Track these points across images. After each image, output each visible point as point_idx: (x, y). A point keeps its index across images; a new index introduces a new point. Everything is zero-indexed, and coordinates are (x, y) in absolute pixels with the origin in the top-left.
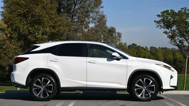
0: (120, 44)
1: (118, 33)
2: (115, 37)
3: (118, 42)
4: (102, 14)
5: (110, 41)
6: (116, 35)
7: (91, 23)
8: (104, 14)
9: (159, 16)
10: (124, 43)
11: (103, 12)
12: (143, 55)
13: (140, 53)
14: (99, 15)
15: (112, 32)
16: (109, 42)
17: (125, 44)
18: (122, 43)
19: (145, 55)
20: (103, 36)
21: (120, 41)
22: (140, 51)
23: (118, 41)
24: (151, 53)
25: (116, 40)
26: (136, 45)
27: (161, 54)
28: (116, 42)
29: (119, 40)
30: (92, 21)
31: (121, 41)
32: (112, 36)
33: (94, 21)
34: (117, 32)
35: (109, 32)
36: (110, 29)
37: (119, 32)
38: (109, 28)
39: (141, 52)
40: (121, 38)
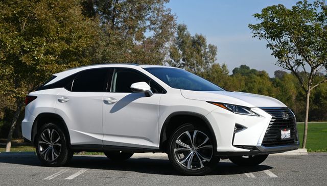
0: (213, 66)
1: (211, 47)
2: (205, 53)
3: (210, 64)
4: (167, 13)
5: (195, 62)
6: (207, 50)
7: (148, 30)
8: (172, 13)
9: (257, 15)
10: (221, 65)
11: (169, 10)
12: (257, 86)
13: (252, 82)
14: (163, 16)
15: (199, 44)
16: (194, 64)
17: (224, 66)
18: (218, 65)
19: (261, 86)
20: (181, 53)
21: (213, 61)
22: (253, 80)
23: (211, 61)
24: (273, 83)
25: (206, 59)
26: (248, 68)
27: (293, 85)
28: (207, 62)
29: (213, 59)
30: (149, 26)
31: (216, 62)
32: (199, 51)
33: (153, 26)
34: (207, 44)
35: (193, 45)
36: (196, 39)
37: (212, 44)
38: (193, 37)
39: (255, 81)
40: (216, 56)
